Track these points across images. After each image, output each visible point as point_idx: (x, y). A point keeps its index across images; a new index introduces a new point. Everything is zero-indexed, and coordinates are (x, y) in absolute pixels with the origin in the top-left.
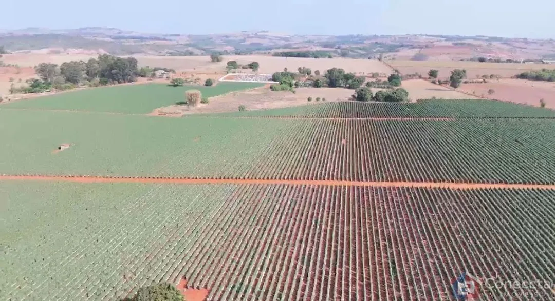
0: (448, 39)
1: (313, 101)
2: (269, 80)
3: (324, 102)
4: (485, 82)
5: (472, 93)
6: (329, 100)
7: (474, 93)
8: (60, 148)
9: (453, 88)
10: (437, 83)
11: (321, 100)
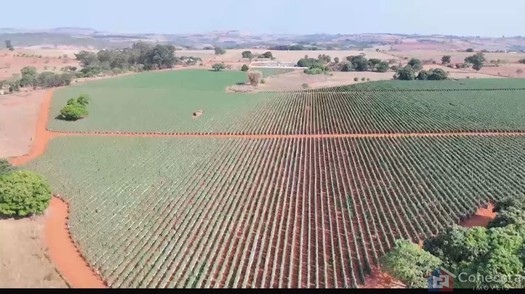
0: (415, 36)
1: (360, 81)
2: (295, 66)
3: (368, 81)
4: (497, 66)
5: (497, 74)
6: (372, 80)
7: (499, 74)
8: (195, 114)
9: (475, 71)
10: (455, 67)
11: (366, 80)
